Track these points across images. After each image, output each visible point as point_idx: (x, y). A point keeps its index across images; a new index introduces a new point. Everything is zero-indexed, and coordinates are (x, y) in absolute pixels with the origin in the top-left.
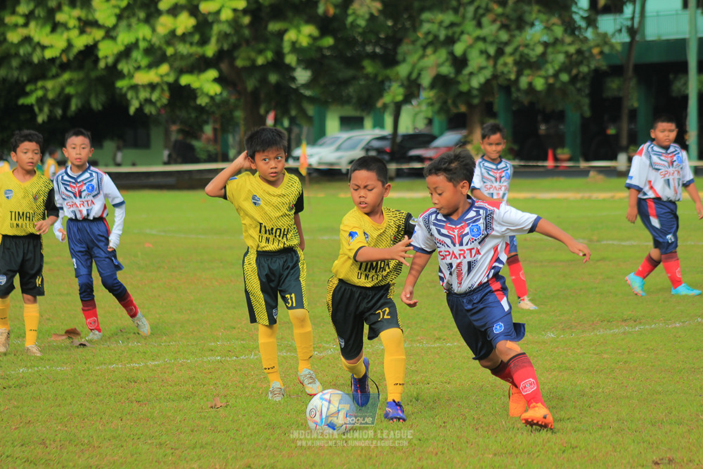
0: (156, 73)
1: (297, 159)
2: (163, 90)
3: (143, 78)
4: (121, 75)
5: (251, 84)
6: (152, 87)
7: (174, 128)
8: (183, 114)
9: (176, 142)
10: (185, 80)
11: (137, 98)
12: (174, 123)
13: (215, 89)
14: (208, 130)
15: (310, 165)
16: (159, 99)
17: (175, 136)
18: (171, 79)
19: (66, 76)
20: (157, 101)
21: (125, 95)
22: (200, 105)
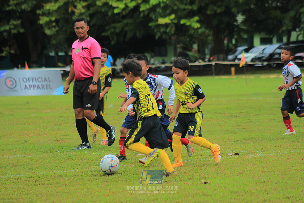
0: (169, 19)
1: (240, 59)
2: (172, 27)
3: (162, 21)
4: (151, 20)
5: (215, 22)
6: (167, 25)
7: (178, 46)
8: (182, 39)
9: (180, 53)
10: (182, 22)
11: (159, 31)
12: (179, 43)
13: (197, 25)
14: (195, 46)
15: (246, 62)
16: (170, 31)
17: (179, 50)
18: (176, 21)
19: (125, 21)
20: (169, 32)
21: (153, 30)
22: (190, 34)
